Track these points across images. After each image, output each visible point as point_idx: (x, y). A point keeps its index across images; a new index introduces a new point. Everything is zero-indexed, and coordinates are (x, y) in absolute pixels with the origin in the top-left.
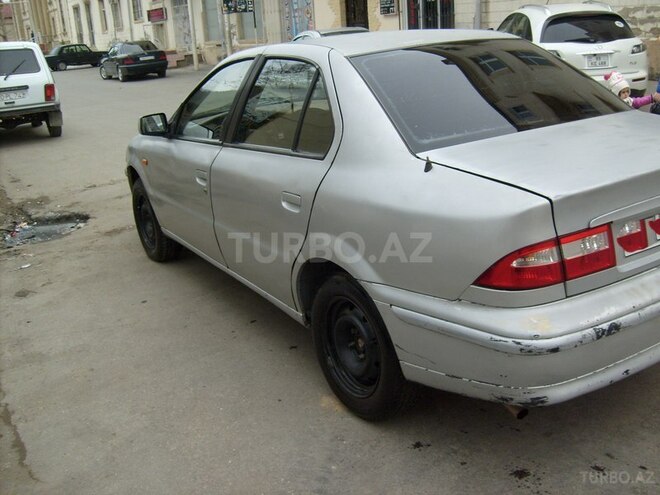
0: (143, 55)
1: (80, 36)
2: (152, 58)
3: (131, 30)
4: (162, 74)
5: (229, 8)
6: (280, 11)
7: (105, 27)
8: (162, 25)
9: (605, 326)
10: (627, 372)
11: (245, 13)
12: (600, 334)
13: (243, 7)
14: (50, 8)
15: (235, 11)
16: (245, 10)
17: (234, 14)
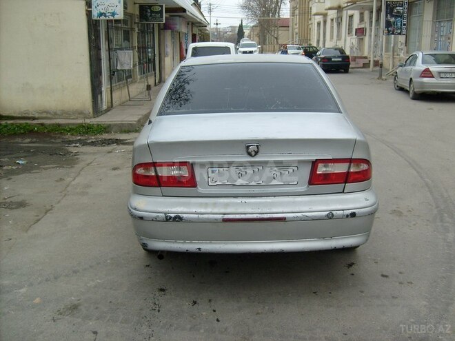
0: (335, 57)
1: (318, 41)
2: (340, 59)
3: (345, 40)
4: (346, 71)
5: (389, 31)
6: (432, 36)
7: (332, 38)
8: (362, 39)
9: (173, 215)
10: (199, 249)
11: (400, 36)
12: (168, 219)
13: (399, 31)
14: (310, 23)
15: (393, 34)
16: (400, 34)
17: (393, 36)
